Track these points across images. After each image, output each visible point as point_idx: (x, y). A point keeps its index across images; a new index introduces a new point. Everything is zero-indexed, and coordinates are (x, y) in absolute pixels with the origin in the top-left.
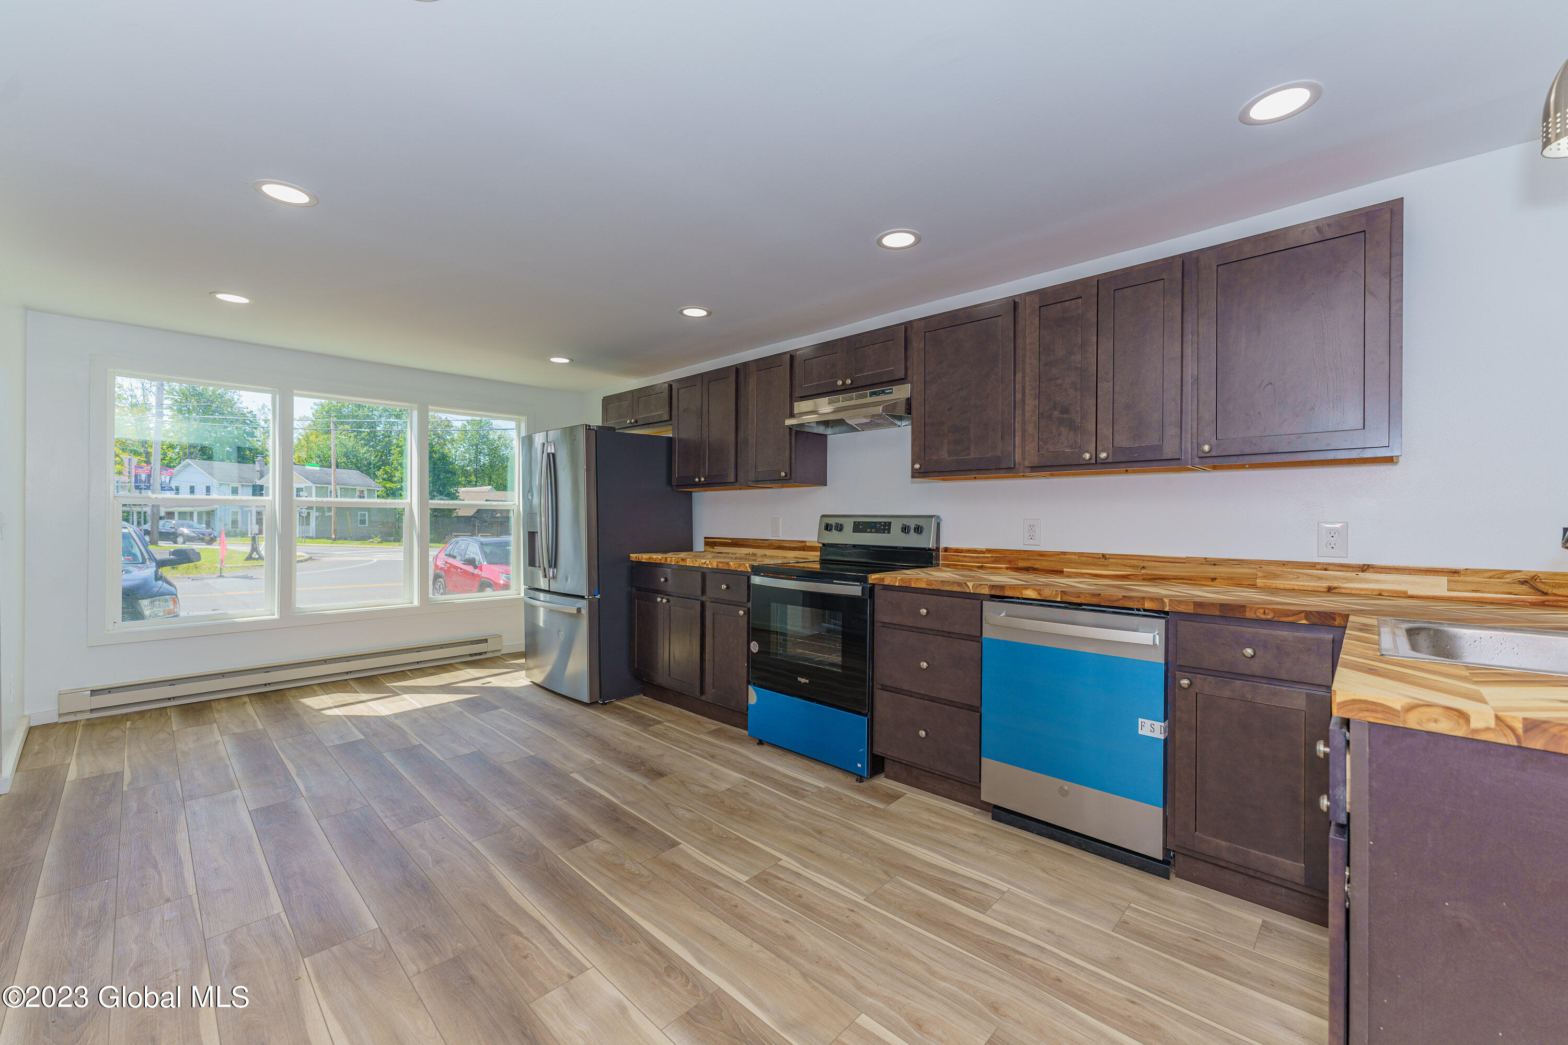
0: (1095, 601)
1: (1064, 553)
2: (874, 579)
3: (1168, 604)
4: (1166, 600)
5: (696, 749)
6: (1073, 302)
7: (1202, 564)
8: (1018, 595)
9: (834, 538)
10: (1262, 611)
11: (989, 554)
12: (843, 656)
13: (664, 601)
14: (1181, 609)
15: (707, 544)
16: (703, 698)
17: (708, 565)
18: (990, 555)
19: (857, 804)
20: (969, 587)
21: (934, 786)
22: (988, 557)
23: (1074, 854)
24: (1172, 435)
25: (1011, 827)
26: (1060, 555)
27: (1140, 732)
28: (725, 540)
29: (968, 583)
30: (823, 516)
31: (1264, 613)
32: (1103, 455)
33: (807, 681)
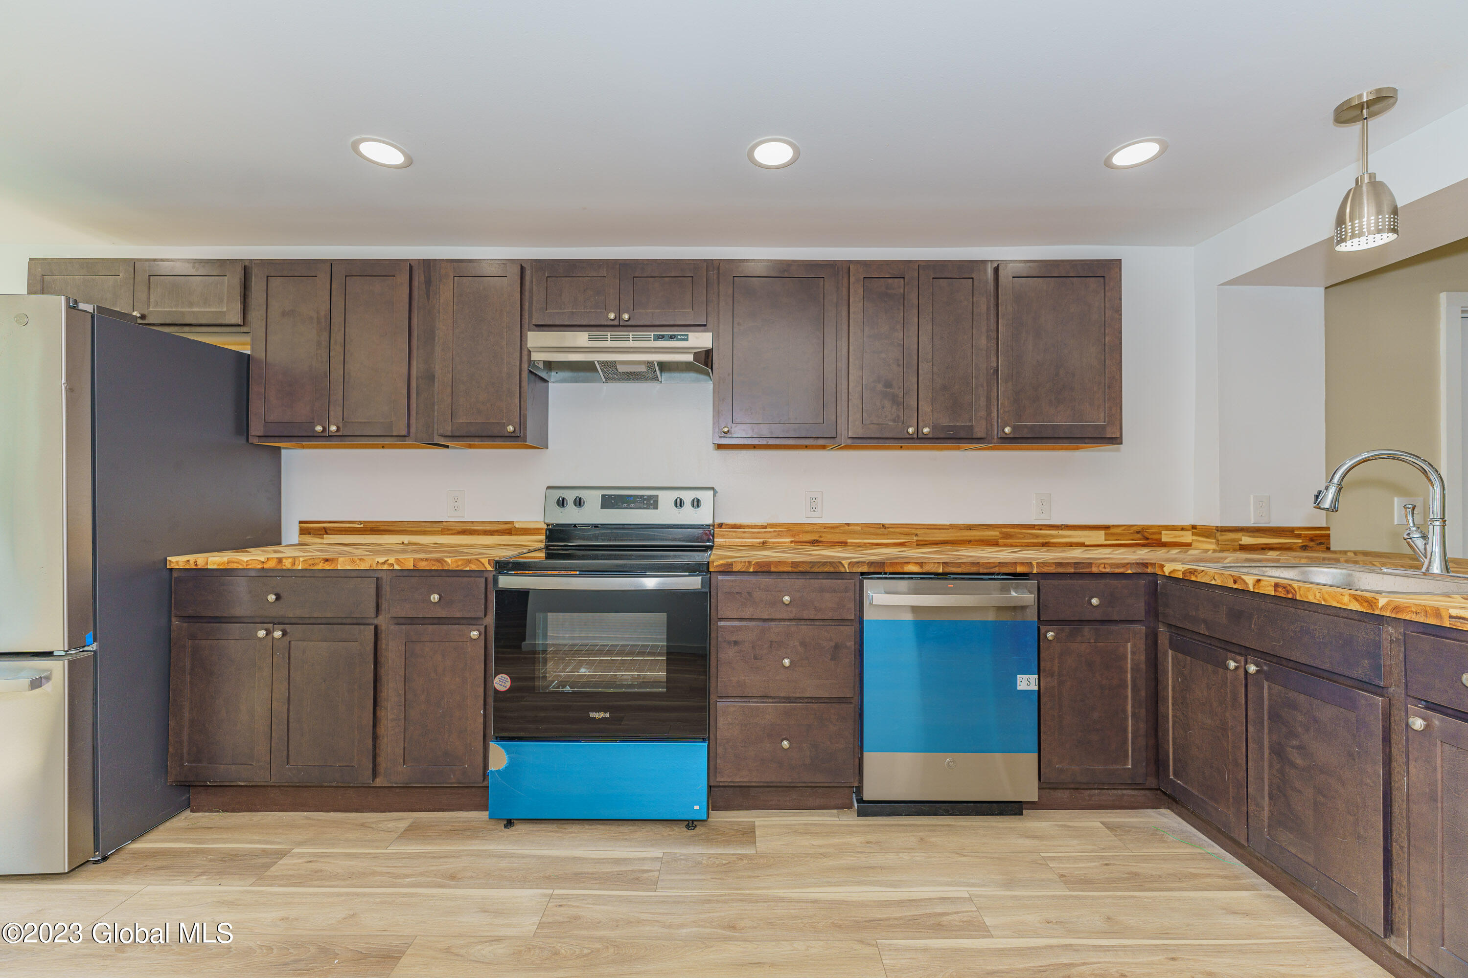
0: (974, 569)
1: (848, 525)
2: (717, 566)
3: (1035, 566)
4: (1034, 563)
5: (408, 876)
6: (896, 280)
7: (961, 529)
8: (901, 570)
9: (570, 516)
10: (1103, 566)
11: (771, 528)
12: (668, 671)
13: (278, 634)
14: (1046, 570)
15: (303, 531)
16: (378, 782)
17: (392, 565)
18: (773, 530)
19: (724, 862)
20: (844, 567)
21: (779, 801)
22: (770, 532)
23: (953, 823)
24: (981, 417)
25: (879, 818)
26: (844, 526)
27: (1019, 688)
28: (348, 525)
29: (843, 562)
30: (549, 488)
31: (1104, 567)
32: (926, 430)
33: (607, 715)
